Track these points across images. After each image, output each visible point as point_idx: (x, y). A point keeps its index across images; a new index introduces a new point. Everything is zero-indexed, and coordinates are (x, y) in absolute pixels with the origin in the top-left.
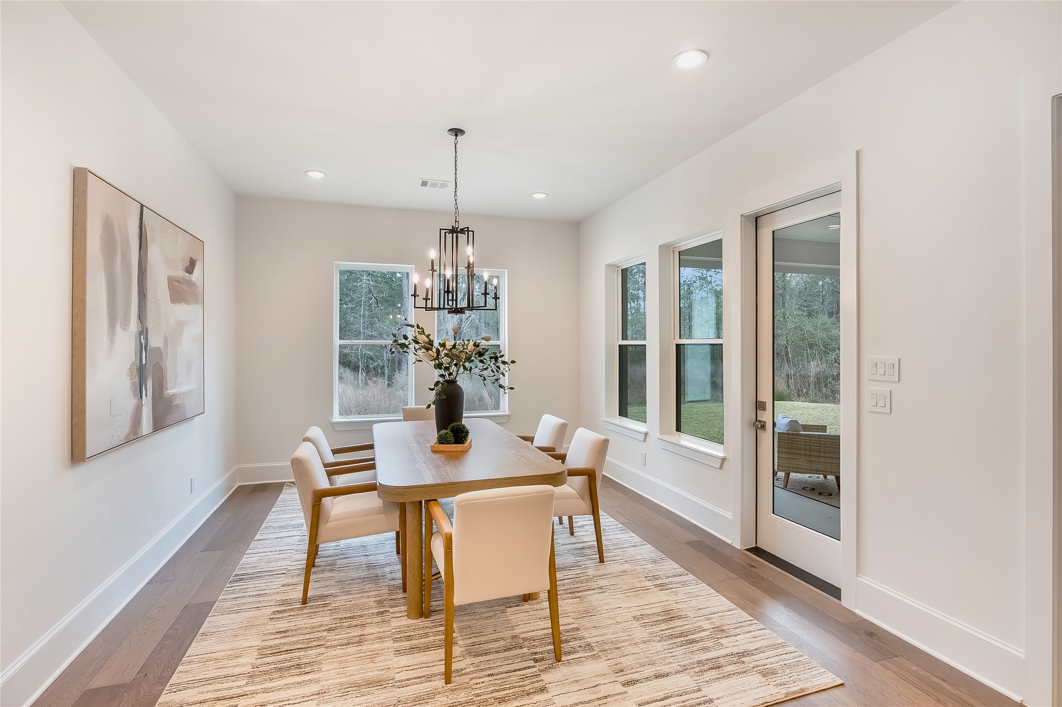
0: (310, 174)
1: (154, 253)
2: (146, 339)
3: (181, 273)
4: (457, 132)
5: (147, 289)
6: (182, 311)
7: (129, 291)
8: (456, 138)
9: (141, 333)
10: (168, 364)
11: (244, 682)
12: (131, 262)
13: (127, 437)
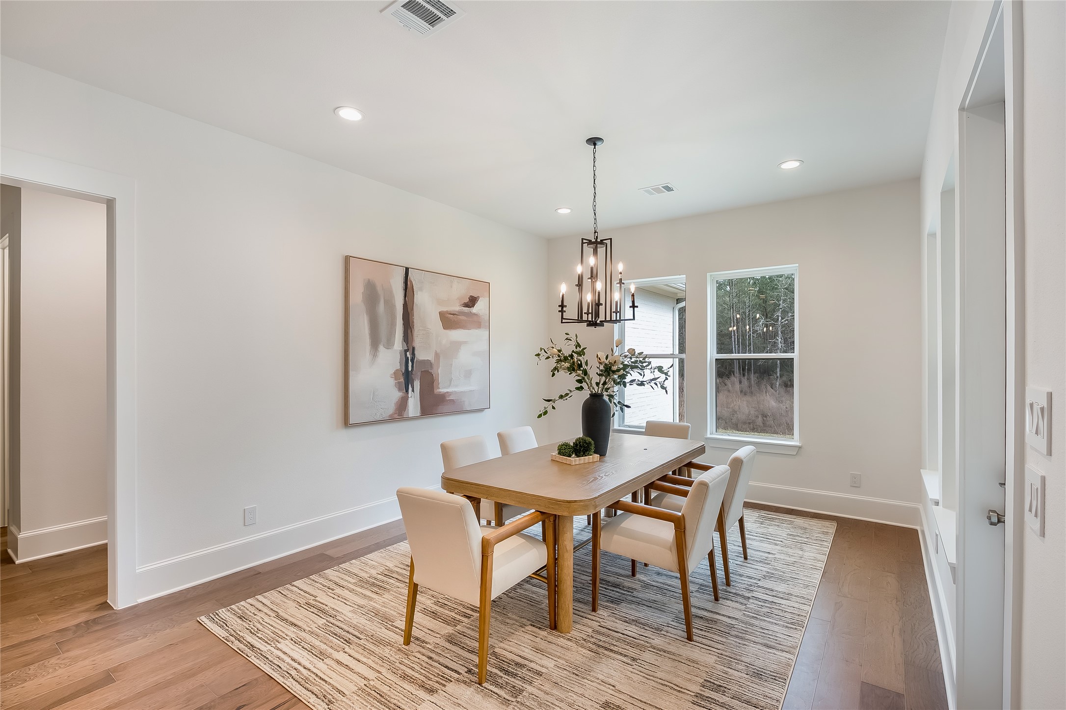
0: (559, 211)
1: (421, 298)
2: (413, 354)
3: (457, 308)
4: (593, 141)
5: (413, 322)
6: (456, 335)
7: (393, 324)
8: (595, 148)
9: (406, 351)
10: (441, 373)
11: (354, 581)
12: (395, 306)
13: (390, 416)
